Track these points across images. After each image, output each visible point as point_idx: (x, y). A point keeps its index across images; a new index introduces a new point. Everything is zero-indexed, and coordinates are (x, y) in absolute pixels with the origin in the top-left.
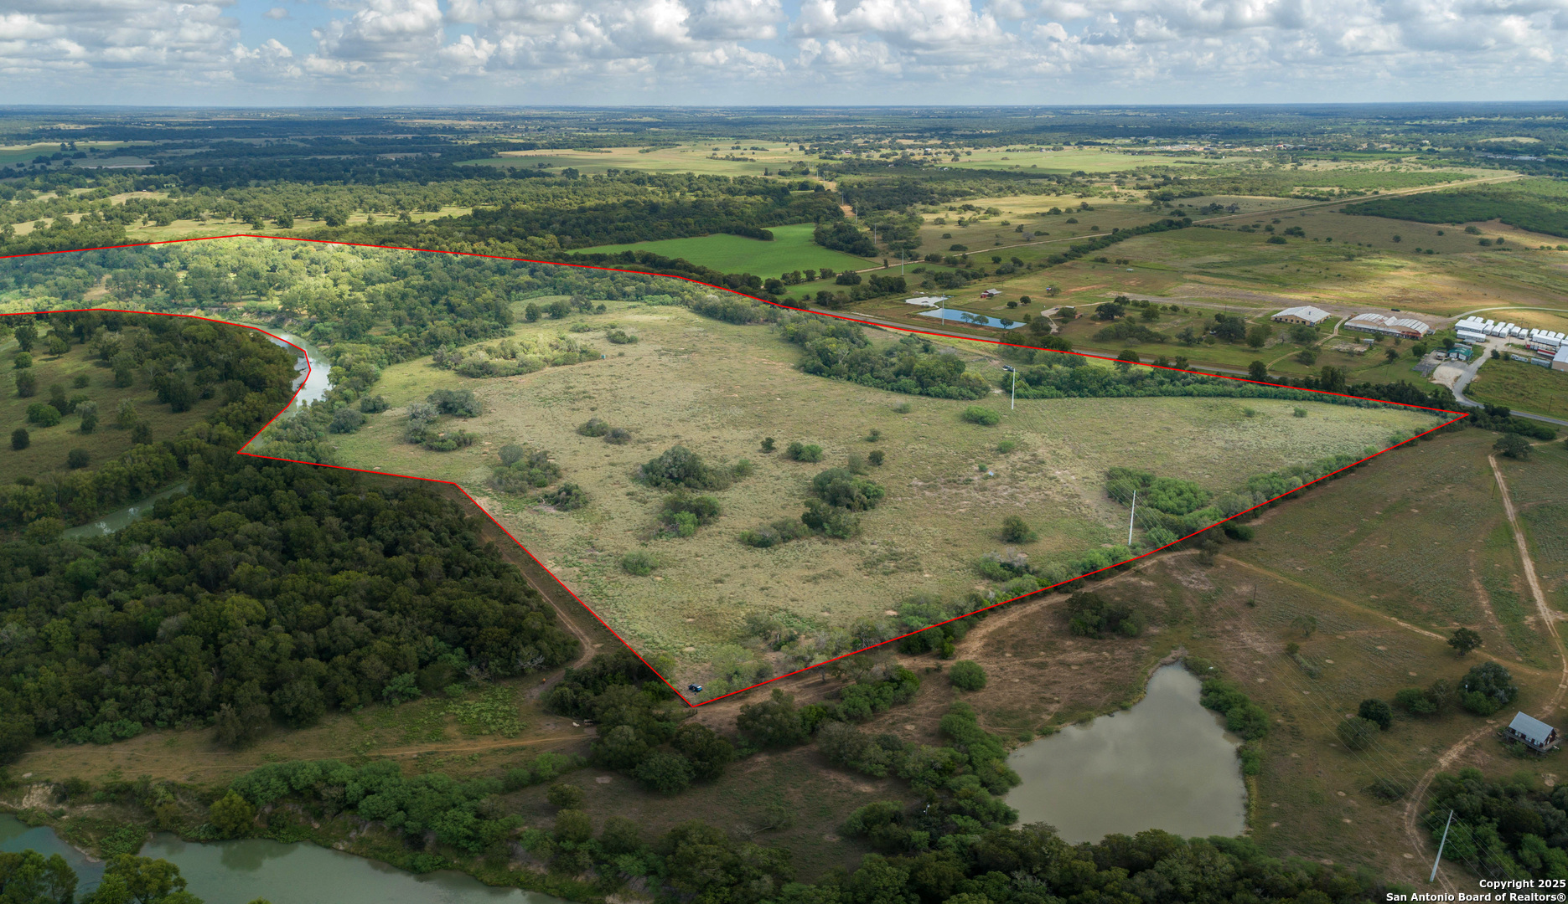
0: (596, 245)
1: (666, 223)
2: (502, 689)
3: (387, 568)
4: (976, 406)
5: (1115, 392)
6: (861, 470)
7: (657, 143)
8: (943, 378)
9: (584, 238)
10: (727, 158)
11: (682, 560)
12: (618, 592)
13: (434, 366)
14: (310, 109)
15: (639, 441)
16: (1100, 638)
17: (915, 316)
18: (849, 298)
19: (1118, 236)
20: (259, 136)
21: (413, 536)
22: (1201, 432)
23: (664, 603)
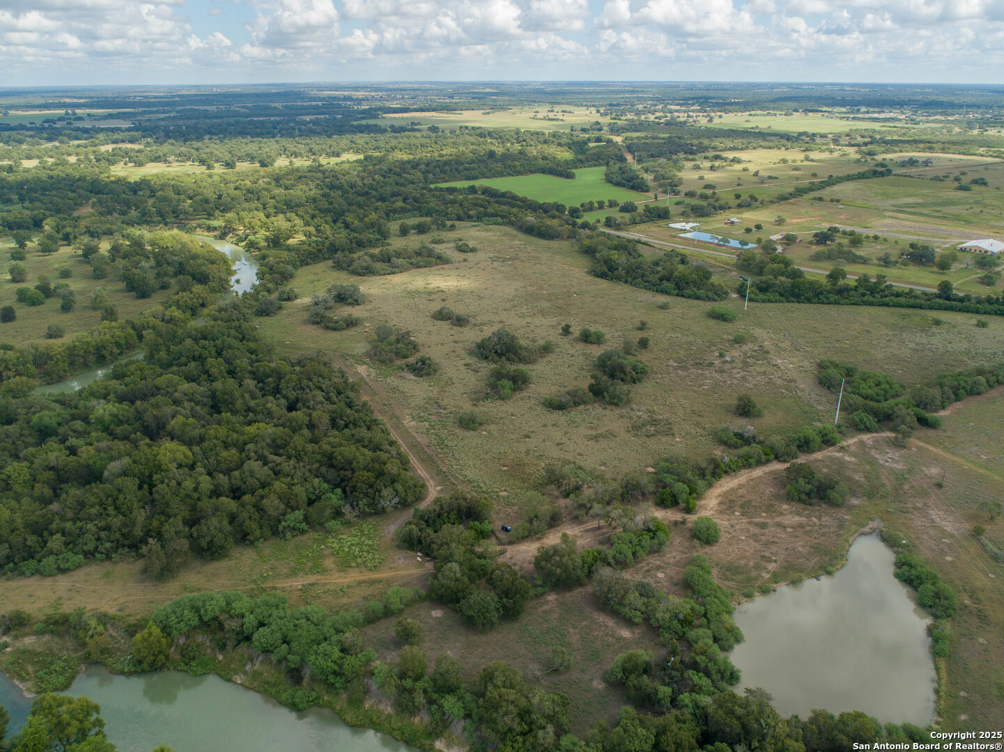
0: (450, 181)
1: (500, 165)
2: (368, 525)
3: (289, 420)
4: (719, 306)
5: (825, 300)
6: (633, 352)
7: (496, 108)
8: (695, 285)
9: (442, 175)
10: (544, 119)
11: (501, 418)
12: (455, 443)
13: (333, 267)
14: (247, 85)
15: (475, 325)
16: (810, 504)
17: (675, 237)
18: (628, 222)
19: (832, 181)
20: (212, 105)
21: (309, 396)
22: (895, 335)
23: (487, 453)
